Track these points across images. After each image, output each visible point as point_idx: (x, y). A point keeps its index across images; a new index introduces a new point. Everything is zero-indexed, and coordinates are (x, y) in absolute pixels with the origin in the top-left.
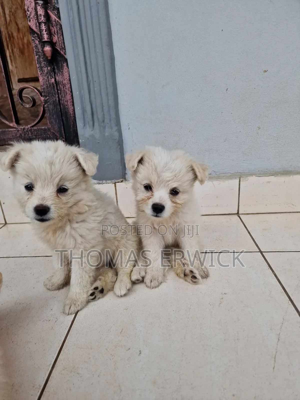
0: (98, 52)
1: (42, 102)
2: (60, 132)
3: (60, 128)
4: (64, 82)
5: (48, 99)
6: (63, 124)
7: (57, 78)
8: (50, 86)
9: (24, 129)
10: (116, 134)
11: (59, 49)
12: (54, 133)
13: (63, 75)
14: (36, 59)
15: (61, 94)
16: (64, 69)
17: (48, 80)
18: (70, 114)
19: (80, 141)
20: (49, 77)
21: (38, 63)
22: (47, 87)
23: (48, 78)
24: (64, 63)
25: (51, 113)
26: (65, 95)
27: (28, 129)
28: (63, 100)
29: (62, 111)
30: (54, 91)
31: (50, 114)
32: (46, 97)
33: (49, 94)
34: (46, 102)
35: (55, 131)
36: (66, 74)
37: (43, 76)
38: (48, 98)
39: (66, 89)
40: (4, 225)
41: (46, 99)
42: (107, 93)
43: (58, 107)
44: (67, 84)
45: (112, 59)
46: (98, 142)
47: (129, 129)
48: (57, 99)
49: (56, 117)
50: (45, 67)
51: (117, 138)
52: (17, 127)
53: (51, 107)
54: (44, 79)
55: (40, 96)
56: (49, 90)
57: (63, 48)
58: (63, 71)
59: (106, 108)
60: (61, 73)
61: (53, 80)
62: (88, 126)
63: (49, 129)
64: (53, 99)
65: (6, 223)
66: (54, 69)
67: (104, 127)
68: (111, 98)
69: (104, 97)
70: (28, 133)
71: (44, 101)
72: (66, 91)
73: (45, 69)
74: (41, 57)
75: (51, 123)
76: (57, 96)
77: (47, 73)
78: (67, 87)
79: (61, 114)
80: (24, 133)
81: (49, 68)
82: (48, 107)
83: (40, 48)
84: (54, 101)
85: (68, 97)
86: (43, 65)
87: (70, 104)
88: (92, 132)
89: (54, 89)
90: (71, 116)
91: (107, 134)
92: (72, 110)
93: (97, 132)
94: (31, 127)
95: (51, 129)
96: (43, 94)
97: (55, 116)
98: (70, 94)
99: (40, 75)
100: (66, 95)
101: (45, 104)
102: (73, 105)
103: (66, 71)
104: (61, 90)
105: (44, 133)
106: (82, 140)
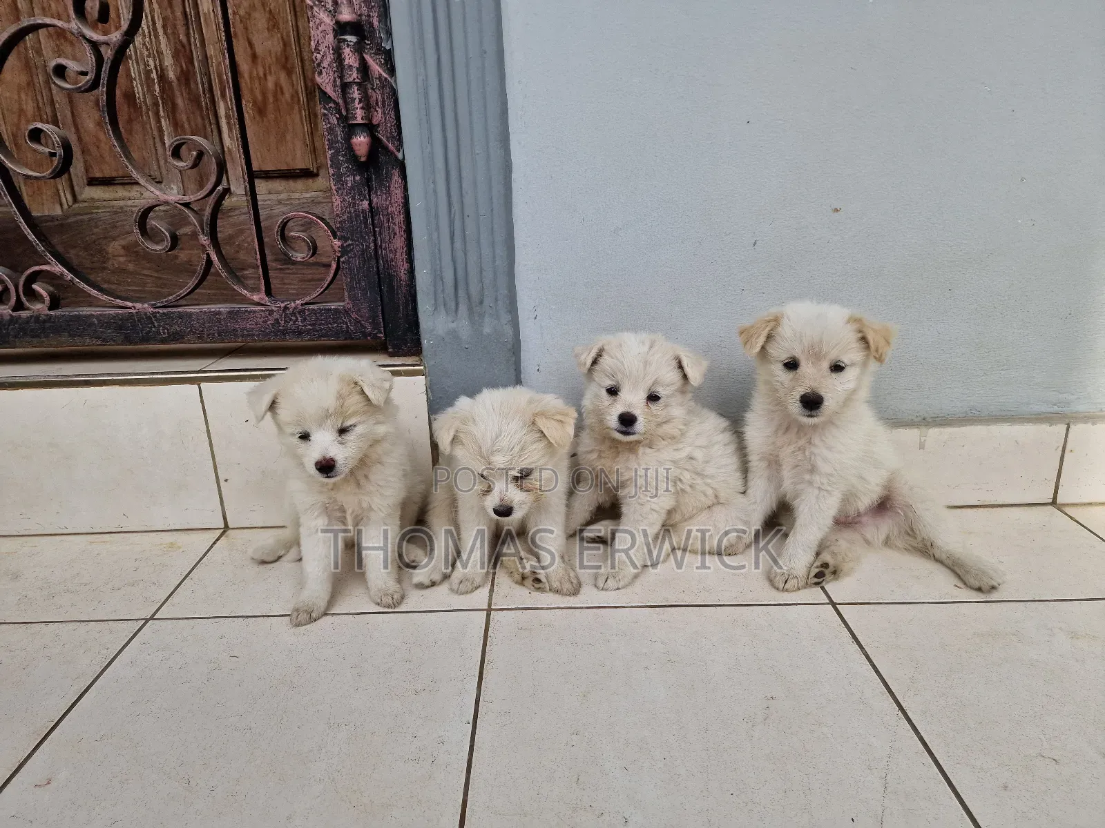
0: (478, 154)
1: (335, 251)
2: (374, 317)
3: (372, 310)
4: (390, 209)
5: (350, 245)
6: (381, 300)
7: (375, 200)
8: (357, 216)
9: (286, 308)
10: (509, 330)
11: (384, 139)
12: (359, 321)
13: (389, 193)
14: (329, 156)
15: (380, 233)
16: (394, 181)
17: (354, 204)
18: (401, 280)
19: (425, 342)
20: (357, 197)
21: (331, 166)
22: (350, 218)
23: (353, 198)
24: (393, 168)
25: (355, 275)
26: (390, 237)
27: (295, 308)
28: (385, 249)
29: (382, 271)
30: (366, 227)
31: (351, 278)
32: (346, 239)
33: (352, 235)
34: (344, 251)
35: (361, 317)
36: (397, 192)
37: (342, 195)
38: (350, 242)
39: (394, 224)
40: (222, 530)
41: (345, 245)
42: (493, 242)
43: (373, 262)
44: (396, 213)
45: (507, 168)
46: (466, 347)
47: (535, 318)
48: (372, 245)
49: (366, 285)
50: (348, 176)
51: (510, 339)
52: (269, 304)
53: (356, 262)
54: (344, 200)
55: (332, 238)
56: (353, 227)
57: (393, 137)
58: (389, 187)
59: (488, 275)
60: (386, 190)
61: (366, 203)
62: (443, 312)
63: (346, 312)
64: (362, 245)
65: (226, 526)
66: (369, 180)
67: (482, 316)
68: (500, 251)
69: (486, 250)
70: (294, 318)
71: (340, 249)
72: (394, 229)
73: (348, 179)
74: (340, 152)
75: (353, 298)
76: (372, 238)
77: (352, 188)
78: (397, 221)
79: (379, 278)
80: (285, 317)
81: (358, 178)
82: (348, 262)
83: (339, 133)
84: (363, 249)
85: (399, 242)
86: (343, 170)
87: (401, 257)
88: (454, 325)
89: (366, 223)
90: (401, 286)
91: (487, 330)
92: (405, 270)
93: (463, 327)
94: (302, 305)
95: (352, 312)
96: (339, 234)
97: (363, 284)
98: (402, 236)
99: (335, 192)
100: (394, 237)
101: (342, 256)
102: (410, 260)
103: (396, 186)
104: (380, 227)
105: (333, 319)
106: (429, 342)
